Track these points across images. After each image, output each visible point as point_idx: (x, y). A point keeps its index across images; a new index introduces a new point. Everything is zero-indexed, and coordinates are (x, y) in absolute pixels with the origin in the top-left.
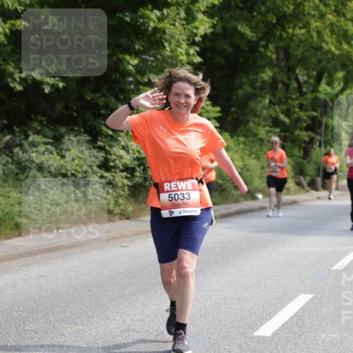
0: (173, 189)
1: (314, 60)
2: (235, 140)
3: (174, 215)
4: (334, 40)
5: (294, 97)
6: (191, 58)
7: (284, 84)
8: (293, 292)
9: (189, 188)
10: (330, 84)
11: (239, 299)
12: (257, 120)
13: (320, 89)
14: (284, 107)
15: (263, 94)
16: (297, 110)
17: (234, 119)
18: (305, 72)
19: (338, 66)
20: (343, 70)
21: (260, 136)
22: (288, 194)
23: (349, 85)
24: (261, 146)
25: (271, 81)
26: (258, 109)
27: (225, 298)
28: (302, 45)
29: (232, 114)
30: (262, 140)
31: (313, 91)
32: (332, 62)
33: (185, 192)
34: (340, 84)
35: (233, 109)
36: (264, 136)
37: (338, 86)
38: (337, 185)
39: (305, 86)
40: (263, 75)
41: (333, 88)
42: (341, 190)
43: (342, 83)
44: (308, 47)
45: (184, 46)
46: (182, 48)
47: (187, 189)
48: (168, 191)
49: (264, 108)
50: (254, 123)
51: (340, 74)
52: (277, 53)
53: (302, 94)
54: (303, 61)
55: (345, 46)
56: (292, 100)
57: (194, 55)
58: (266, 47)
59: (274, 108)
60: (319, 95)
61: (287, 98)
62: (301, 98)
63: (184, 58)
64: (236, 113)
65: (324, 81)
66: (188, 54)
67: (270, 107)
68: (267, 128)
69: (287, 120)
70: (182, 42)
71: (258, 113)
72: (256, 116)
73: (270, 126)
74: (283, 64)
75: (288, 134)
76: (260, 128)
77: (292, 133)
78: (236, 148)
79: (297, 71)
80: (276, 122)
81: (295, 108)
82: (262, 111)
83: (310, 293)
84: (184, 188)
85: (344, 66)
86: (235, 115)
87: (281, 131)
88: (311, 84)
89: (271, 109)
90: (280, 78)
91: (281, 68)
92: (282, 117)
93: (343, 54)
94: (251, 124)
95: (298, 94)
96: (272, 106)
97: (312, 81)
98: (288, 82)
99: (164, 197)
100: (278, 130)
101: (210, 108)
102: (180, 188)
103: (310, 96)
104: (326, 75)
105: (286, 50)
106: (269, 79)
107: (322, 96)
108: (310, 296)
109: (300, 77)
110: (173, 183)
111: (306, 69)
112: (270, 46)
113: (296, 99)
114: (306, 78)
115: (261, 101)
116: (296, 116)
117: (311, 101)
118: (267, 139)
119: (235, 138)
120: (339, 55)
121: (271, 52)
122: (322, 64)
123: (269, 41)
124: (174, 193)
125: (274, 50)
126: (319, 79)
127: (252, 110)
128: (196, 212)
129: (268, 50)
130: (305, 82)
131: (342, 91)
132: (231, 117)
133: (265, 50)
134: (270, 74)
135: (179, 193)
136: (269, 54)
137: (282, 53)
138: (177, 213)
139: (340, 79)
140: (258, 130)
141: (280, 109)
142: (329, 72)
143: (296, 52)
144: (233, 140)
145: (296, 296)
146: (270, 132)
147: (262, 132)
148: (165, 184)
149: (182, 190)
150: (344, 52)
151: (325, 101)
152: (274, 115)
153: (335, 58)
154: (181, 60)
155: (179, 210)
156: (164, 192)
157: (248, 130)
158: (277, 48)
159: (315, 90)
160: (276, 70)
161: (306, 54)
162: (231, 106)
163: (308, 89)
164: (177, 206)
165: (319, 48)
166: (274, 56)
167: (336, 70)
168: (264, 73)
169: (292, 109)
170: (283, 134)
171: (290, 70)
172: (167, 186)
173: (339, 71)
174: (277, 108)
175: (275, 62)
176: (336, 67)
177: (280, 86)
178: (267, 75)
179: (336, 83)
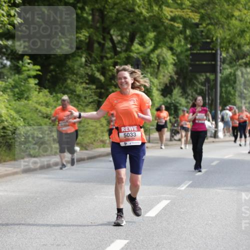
0: (126, 130)
1: (127, 21)
2: (54, 96)
3: (127, 145)
4: (146, 3)
5: (109, 55)
6: (12, 19)
7: (99, 43)
8: (110, 238)
9: (135, 130)
10: (142, 44)
11: (58, 245)
12: (74, 77)
13: (133, 48)
14: (100, 65)
15: (80, 54)
16: (111, 68)
17: (52, 76)
18: (119, 33)
19: (150, 27)
20: (154, 31)
21: (78, 93)
22: (104, 147)
23: (160, 45)
24: (79, 102)
25: (87, 41)
26: (76, 67)
27: (45, 245)
28: (116, 7)
29: (51, 71)
30: (79, 96)
31: (126, 51)
32: (144, 23)
33: (133, 132)
34: (151, 43)
35: (52, 67)
36: (82, 92)
37: (150, 46)
38: (149, 138)
39: (119, 46)
40: (80, 35)
41: (145, 47)
42: (152, 143)
43: (153, 43)
44: (122, 10)
45: (6, 8)
46: (3, 10)
47: (134, 131)
48: (124, 132)
49: (81, 66)
50: (72, 80)
51: (152, 35)
52: (93, 15)
53: (116, 53)
54: (117, 22)
55: (156, 8)
56: (107, 59)
57: (14, 15)
58: (83, 9)
59: (90, 67)
60: (132, 54)
61: (102, 58)
62: (116, 57)
63: (6, 19)
64: (54, 70)
65: (136, 41)
66: (9, 15)
67: (86, 65)
68: (84, 85)
69: (102, 78)
70: (3, 4)
71: (75, 71)
72: (73, 73)
73: (87, 83)
74: (98, 25)
75: (103, 91)
76: (78, 85)
77: (107, 90)
78: (54, 104)
79: (112, 32)
80: (92, 80)
81: (109, 66)
82: (79, 69)
83: (125, 239)
84: (133, 130)
85: (155, 27)
86: (54, 73)
87: (97, 88)
88: (124, 43)
89: (87, 68)
90: (95, 38)
91: (97, 29)
92: (98, 75)
93: (154, 16)
94: (69, 81)
95: (113, 54)
96: (89, 65)
97: (125, 41)
98: (102, 42)
99: (121, 135)
100: (94, 87)
101: (31, 66)
102: (130, 130)
103: (123, 55)
104: (138, 35)
105: (101, 12)
106: (86, 39)
107: (135, 55)
108: (126, 242)
109: (114, 38)
110: (126, 127)
111: (120, 30)
112: (86, 8)
113: (111, 58)
114: (119, 38)
115: (77, 60)
116: (110, 73)
117: (124, 60)
118: (85, 95)
119: (54, 95)
120: (150, 16)
121: (87, 13)
122: (136, 25)
123: (85, 3)
124: (127, 133)
125: (91, 12)
126: (132, 40)
127: (70, 68)
128: (139, 143)
129: (84, 12)
130: (119, 42)
131: (153, 51)
132: (50, 74)
133: (82, 13)
134: (87, 34)
135: (130, 133)
136: (85, 15)
137: (97, 14)
138: (129, 144)
139: (151, 39)
140: (75, 87)
141: (96, 67)
142: (142, 32)
143: (110, 14)
144: (52, 96)
145: (112, 242)
146: (87, 88)
147: (79, 89)
148: (122, 128)
149: (131, 131)
150: (155, 14)
151: (138, 60)
152: (90, 74)
153: (147, 19)
154: (2, 21)
155: (130, 142)
156: (121, 132)
157: (66, 87)
158: (93, 10)
159: (128, 49)
160: (92, 30)
161: (119, 15)
162: (50, 65)
163: (121, 48)
164: (129, 140)
165: (133, 10)
166: (90, 18)
167: (148, 31)
168: (80, 33)
169: (108, 68)
170: (98, 90)
171: (106, 31)
172: (123, 129)
173: (151, 31)
174: (93, 66)
175: (91, 23)
176: (148, 28)
177: (96, 45)
178: (84, 35)
179: (148, 43)
